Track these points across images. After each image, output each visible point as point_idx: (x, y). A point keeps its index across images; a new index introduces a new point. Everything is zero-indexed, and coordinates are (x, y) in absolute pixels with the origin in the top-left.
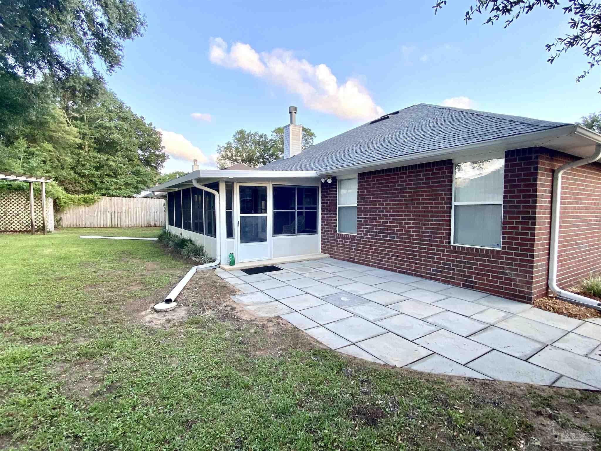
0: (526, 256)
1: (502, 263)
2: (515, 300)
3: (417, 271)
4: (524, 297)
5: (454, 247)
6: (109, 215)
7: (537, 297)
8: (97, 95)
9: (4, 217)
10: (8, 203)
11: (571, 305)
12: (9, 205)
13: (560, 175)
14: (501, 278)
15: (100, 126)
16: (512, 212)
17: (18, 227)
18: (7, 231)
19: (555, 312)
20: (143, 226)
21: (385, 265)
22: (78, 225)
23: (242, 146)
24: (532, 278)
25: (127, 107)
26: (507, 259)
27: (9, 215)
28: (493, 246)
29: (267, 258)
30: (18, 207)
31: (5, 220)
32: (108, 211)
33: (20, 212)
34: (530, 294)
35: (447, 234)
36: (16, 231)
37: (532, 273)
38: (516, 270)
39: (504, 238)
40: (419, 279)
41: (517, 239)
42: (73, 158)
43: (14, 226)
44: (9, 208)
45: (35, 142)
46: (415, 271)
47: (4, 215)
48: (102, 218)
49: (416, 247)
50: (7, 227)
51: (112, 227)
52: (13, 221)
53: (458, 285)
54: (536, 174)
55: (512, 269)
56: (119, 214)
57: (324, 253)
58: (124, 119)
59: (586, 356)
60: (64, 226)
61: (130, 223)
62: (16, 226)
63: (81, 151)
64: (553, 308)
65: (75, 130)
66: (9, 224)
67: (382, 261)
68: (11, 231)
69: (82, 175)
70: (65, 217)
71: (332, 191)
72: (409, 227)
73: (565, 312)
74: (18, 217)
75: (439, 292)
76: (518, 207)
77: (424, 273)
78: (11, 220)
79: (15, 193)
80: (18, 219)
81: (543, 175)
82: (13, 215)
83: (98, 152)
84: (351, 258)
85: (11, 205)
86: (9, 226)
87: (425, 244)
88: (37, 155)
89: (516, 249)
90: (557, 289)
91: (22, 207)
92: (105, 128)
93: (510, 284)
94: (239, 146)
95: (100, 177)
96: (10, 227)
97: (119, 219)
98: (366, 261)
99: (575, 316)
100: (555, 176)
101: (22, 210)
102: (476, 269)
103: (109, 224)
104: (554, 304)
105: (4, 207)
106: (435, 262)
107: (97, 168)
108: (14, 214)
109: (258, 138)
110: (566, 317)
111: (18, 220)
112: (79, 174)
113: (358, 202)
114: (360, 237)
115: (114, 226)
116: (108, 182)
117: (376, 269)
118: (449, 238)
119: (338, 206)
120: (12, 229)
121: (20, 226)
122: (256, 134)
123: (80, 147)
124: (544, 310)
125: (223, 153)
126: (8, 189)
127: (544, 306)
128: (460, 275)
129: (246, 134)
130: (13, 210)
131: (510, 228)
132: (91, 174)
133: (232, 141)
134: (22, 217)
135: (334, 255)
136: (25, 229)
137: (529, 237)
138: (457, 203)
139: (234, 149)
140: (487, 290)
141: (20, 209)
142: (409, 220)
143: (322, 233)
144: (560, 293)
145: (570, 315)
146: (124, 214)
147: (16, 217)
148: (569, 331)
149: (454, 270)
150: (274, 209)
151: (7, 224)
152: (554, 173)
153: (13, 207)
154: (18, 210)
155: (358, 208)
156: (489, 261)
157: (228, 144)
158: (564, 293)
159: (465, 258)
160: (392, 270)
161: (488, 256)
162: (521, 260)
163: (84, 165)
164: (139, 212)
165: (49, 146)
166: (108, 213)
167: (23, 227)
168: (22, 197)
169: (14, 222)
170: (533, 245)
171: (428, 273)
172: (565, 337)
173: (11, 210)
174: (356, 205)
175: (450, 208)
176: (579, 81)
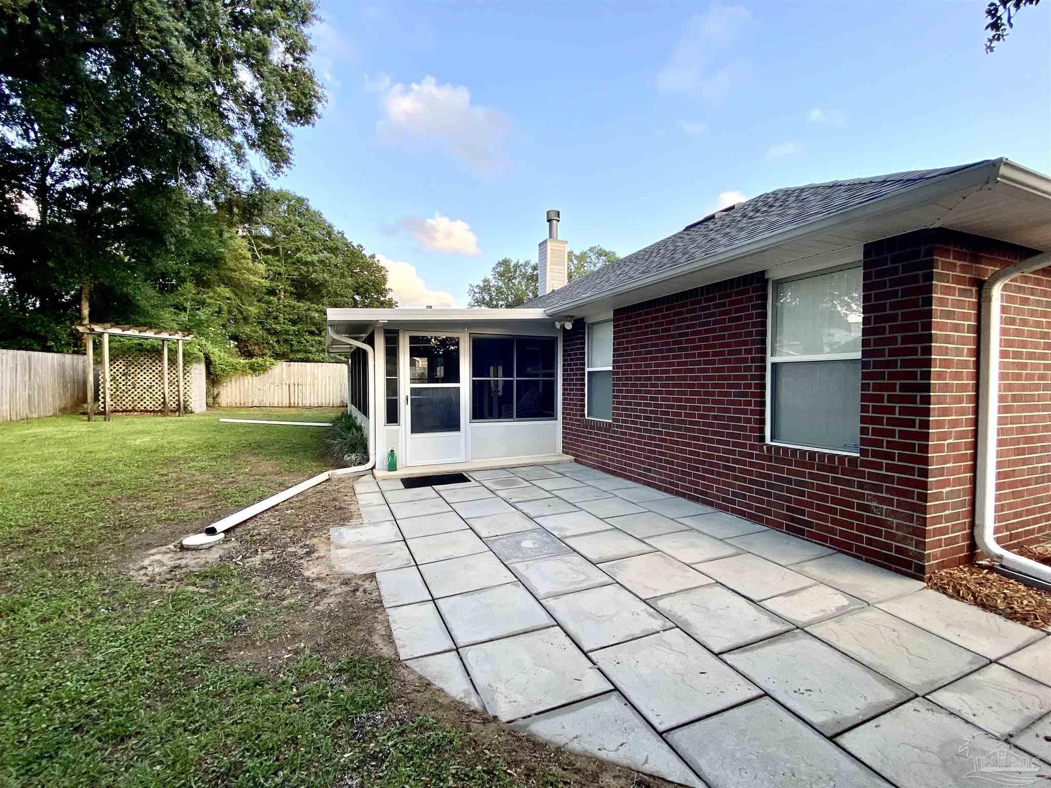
0: (911, 471)
1: (861, 485)
2: (890, 569)
3: (706, 494)
4: (908, 565)
5: (769, 448)
6: (286, 388)
7: (941, 566)
8: (261, 210)
9: (133, 390)
10: (139, 371)
11: (1021, 587)
12: (139, 373)
13: (997, 292)
14: (860, 518)
15: (299, 262)
16: (881, 376)
17: (151, 405)
18: (136, 411)
19: (976, 604)
20: (335, 405)
21: (654, 478)
22: (242, 402)
23: (507, 284)
24: (924, 521)
25: (339, 233)
26: (870, 477)
27: (139, 388)
28: (845, 447)
29: (459, 460)
30: (151, 376)
31: (133, 396)
32: (284, 383)
33: (154, 383)
34: (922, 557)
35: (756, 421)
36: (147, 411)
37: (924, 510)
38: (890, 502)
39: (863, 431)
40: (709, 509)
41: (891, 433)
42: (260, 307)
43: (145, 403)
44: (139, 378)
45: (209, 287)
46: (702, 493)
47: (132, 388)
48: (276, 394)
49: (703, 447)
50: (136, 405)
51: (289, 407)
52: (144, 395)
53: (777, 526)
54: (930, 289)
55: (883, 501)
56: (300, 387)
57: (567, 453)
58: (334, 250)
59: (1008, 739)
60: (223, 404)
61: (316, 401)
62: (149, 404)
63: (272, 298)
64: (973, 595)
65: (262, 267)
66: (139, 400)
67: (650, 471)
68: (141, 411)
69: (272, 331)
70: (225, 392)
71: (576, 344)
72: (692, 408)
73: (1001, 605)
74: (151, 390)
75: (729, 541)
76: (893, 364)
77: (718, 498)
78: (142, 395)
79: (148, 356)
80: (151, 393)
81: (947, 291)
82: (144, 388)
83: (296, 298)
84: (604, 464)
85: (142, 373)
86: (139, 403)
87: (719, 442)
88: (209, 305)
89: (890, 456)
90: (996, 549)
91: (157, 376)
92: (306, 263)
93: (878, 533)
94: (501, 284)
95: (298, 334)
96: (139, 405)
97: (300, 395)
98: (625, 470)
99: (1024, 620)
100: (983, 295)
101: (157, 381)
102: (811, 495)
103: (286, 403)
104: (981, 584)
105: (132, 375)
106: (736, 478)
107: (294, 323)
108: (145, 386)
109: (530, 271)
110: (1000, 620)
111: (151, 395)
112: (268, 331)
113: (614, 362)
114: (618, 426)
115: (292, 405)
116: (308, 342)
117: (641, 486)
118: (762, 430)
119: (587, 370)
120: (142, 408)
121: (154, 403)
122: (527, 264)
123: (272, 292)
124: (952, 597)
125: (477, 295)
126: (138, 350)
127: (954, 587)
128: (781, 507)
129: (512, 265)
130: (145, 381)
131: (876, 409)
132: (285, 330)
133: (490, 277)
134: (156, 391)
135: (582, 457)
136: (160, 408)
137: (917, 429)
138: (777, 359)
139: (493, 289)
140: (833, 541)
141: (154, 378)
142: (692, 393)
143: (563, 418)
144: (1000, 557)
145: (1012, 616)
146: (308, 387)
147: (148, 391)
148: (993, 658)
149: (769, 495)
150: (474, 376)
151: (136, 400)
152: (981, 288)
153: (145, 376)
154: (151, 381)
155: (614, 373)
156: (836, 480)
157: (485, 281)
158: (1011, 557)
159: (790, 472)
160: (666, 490)
161: (833, 470)
162: (901, 481)
163: (276, 318)
164: (329, 385)
165: (225, 291)
166: (284, 386)
167: (157, 405)
168: (157, 361)
169: (145, 398)
170: (925, 449)
171: (724, 499)
172: (975, 676)
173: (142, 381)
174: (611, 368)
175: (764, 369)
176: (991, 49)
